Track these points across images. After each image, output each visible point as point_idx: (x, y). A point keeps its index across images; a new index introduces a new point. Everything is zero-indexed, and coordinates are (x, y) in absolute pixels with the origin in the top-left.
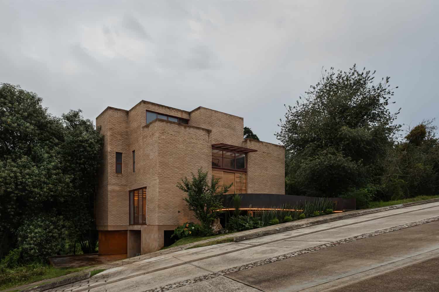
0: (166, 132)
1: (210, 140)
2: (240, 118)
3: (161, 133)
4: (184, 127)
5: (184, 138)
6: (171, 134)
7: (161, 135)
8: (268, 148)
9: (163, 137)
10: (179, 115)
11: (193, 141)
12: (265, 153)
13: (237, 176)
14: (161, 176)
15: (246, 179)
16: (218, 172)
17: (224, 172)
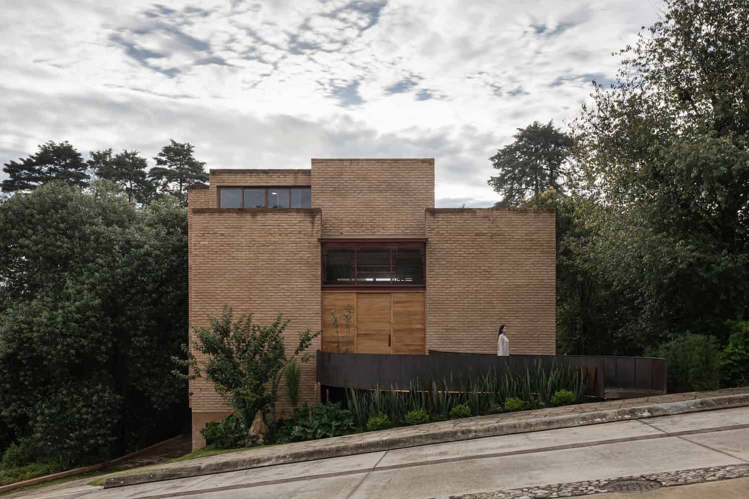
0: (211, 232)
1: (315, 230)
2: (424, 161)
3: (199, 235)
4: (252, 215)
5: (252, 237)
6: (222, 235)
7: (200, 240)
8: (493, 222)
9: (205, 243)
10: (289, 181)
11: (272, 240)
12: (484, 234)
13: (396, 300)
14: (200, 318)
15: (424, 304)
16: (342, 297)
17: (357, 293)
